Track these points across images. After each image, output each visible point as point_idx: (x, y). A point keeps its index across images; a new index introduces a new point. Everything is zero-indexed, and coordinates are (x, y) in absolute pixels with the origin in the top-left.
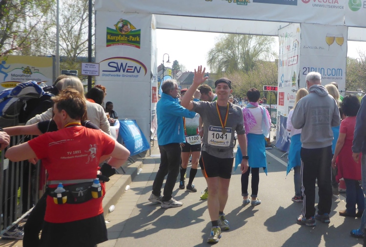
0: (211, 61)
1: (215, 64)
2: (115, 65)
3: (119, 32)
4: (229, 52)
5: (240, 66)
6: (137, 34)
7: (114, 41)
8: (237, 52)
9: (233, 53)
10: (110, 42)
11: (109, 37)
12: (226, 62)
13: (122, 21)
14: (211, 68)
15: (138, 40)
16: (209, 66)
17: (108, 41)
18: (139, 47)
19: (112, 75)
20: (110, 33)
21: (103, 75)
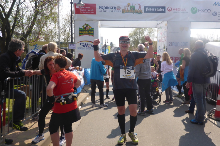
2: (83, 44)
3: (84, 30)
4: (135, 37)
6: (92, 30)
7: (82, 34)
8: (139, 37)
9: (137, 37)
10: (81, 34)
11: (80, 32)
13: (86, 25)
15: (93, 33)
17: (80, 34)
18: (93, 36)
20: (81, 30)
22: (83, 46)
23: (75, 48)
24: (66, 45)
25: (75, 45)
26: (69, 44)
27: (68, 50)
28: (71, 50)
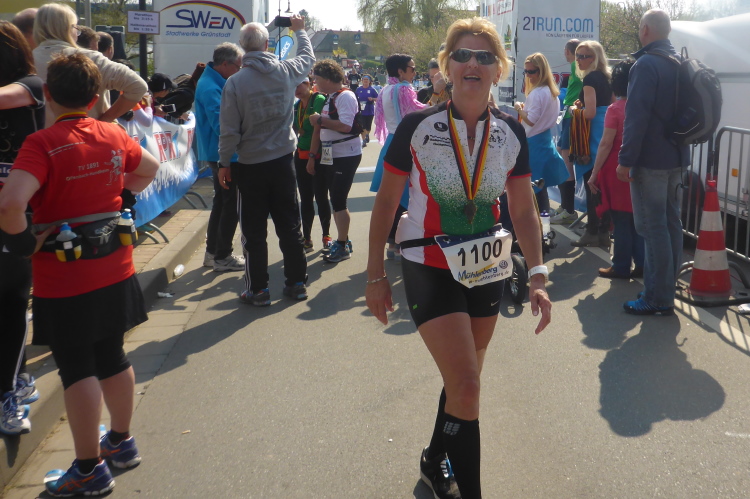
0: (365, 11)
1: (372, 16)
2: (189, 16)
5: (415, 19)
12: (389, 12)
14: (365, 23)
16: (362, 20)
19: (183, 34)
21: (168, 33)
22: (189, 23)
23: (155, 30)
24: (118, 16)
25: (155, 16)
26: (131, 14)
27: (123, 39)
28: (136, 39)
